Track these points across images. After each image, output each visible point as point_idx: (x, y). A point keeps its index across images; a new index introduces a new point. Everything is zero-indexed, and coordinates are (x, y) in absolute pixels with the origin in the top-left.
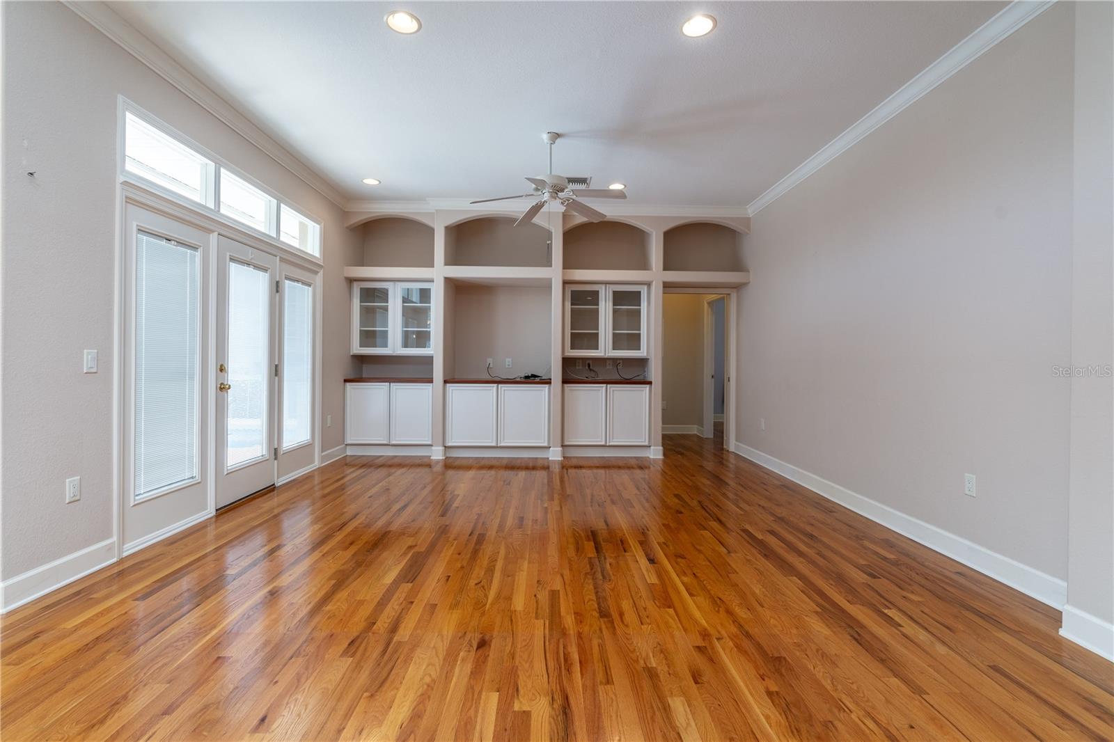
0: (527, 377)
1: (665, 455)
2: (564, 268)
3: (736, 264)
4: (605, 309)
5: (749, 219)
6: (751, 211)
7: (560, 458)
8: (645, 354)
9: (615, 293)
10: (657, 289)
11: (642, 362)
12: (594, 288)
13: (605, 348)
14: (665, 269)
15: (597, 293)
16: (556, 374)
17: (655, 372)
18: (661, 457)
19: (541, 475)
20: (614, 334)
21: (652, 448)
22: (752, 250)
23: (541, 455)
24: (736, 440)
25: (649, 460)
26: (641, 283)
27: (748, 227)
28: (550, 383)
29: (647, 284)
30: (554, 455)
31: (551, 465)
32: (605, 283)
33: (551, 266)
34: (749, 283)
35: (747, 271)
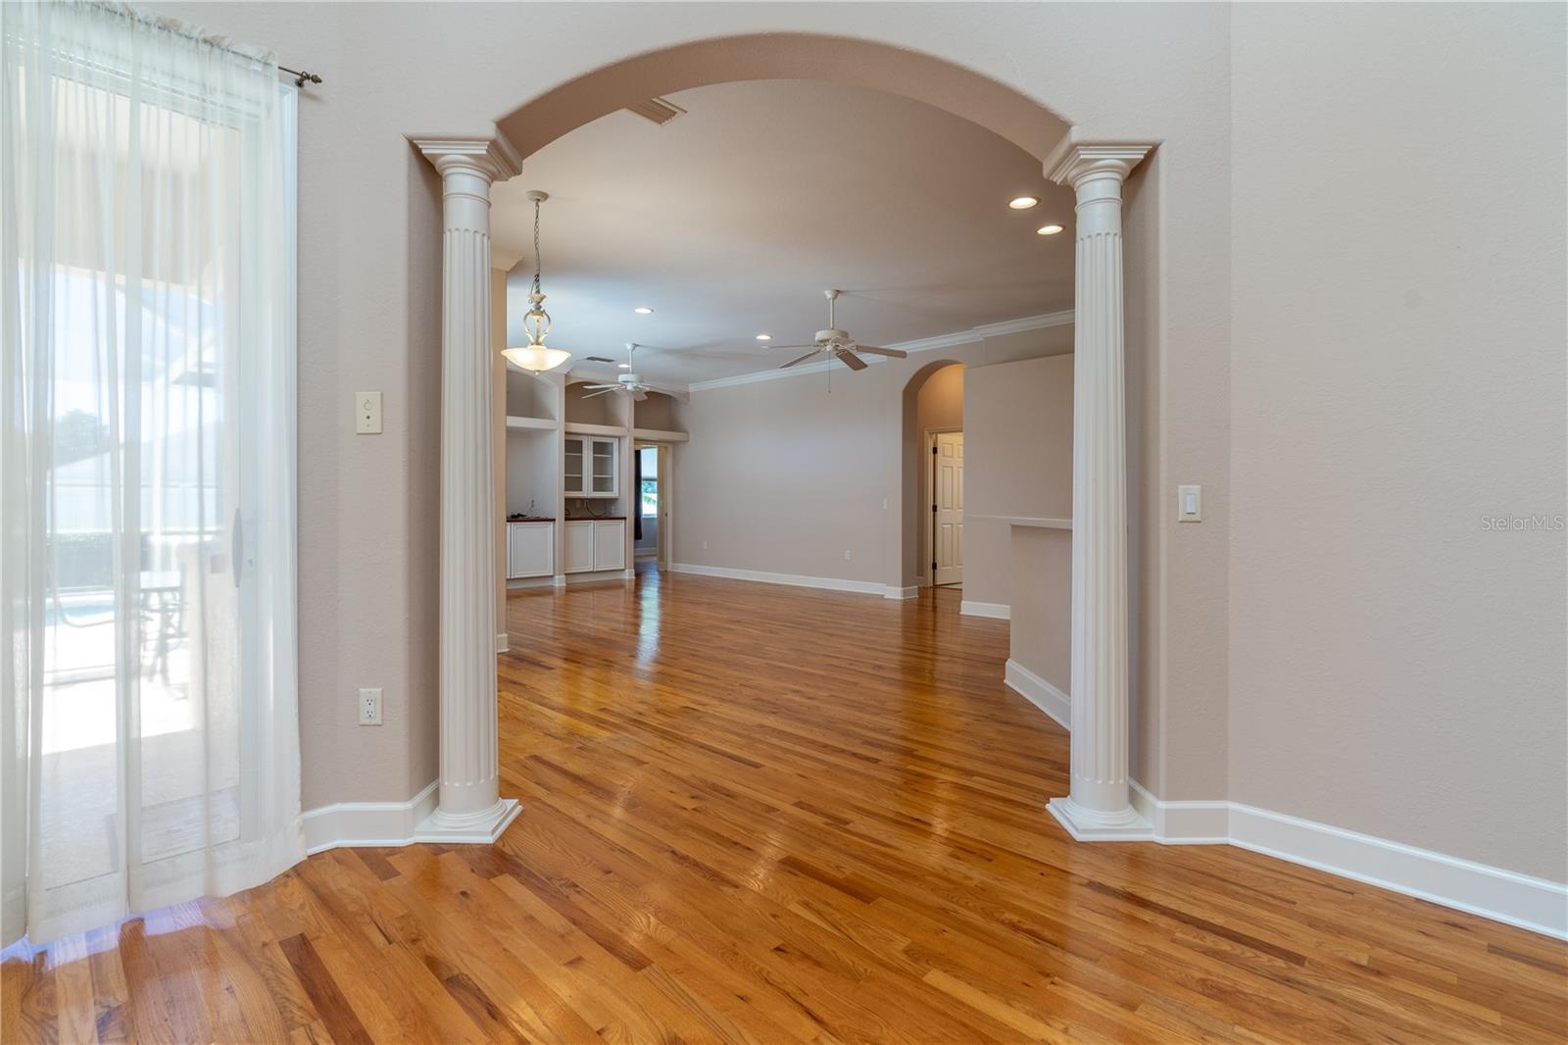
0: (515, 516)
1: (636, 575)
2: (566, 421)
3: (672, 426)
4: (588, 456)
5: (688, 393)
6: (692, 388)
7: (564, 585)
8: (617, 495)
9: (595, 443)
10: (628, 445)
11: (612, 501)
12: (580, 438)
13: (588, 491)
14: (636, 427)
15: (582, 442)
16: (559, 512)
17: (627, 508)
18: (633, 577)
19: (549, 600)
20: (593, 477)
21: (627, 570)
22: (687, 415)
23: (547, 583)
24: (674, 561)
25: (624, 580)
26: (615, 437)
27: (688, 399)
28: (554, 520)
29: (619, 438)
30: (559, 582)
31: (557, 591)
32: (588, 435)
33: (554, 419)
34: (688, 441)
35: (686, 432)
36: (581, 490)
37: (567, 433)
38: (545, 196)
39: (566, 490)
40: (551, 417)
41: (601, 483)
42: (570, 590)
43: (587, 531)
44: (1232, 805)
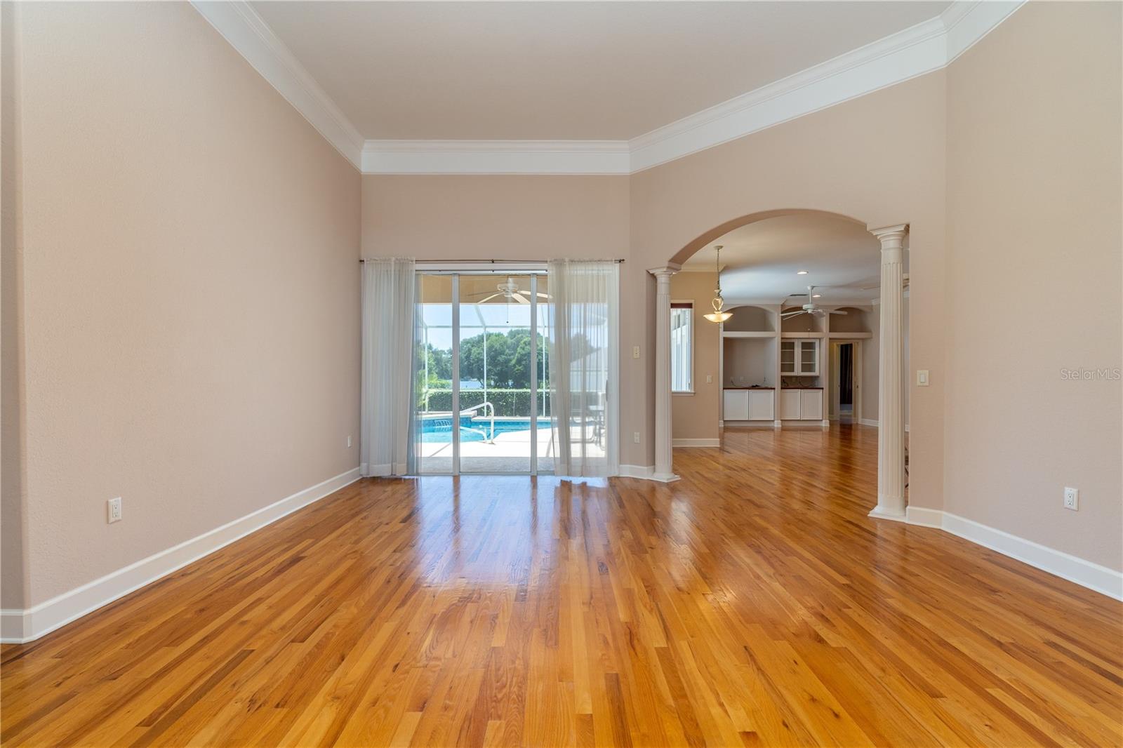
0: (753, 386)
1: (830, 424)
2: (782, 331)
3: (862, 328)
4: (798, 351)
5: (872, 306)
6: (873, 302)
7: (780, 426)
8: (818, 374)
9: (803, 343)
10: (825, 343)
11: (816, 378)
12: (792, 341)
13: (798, 372)
14: (829, 331)
15: (793, 343)
16: (777, 383)
17: (824, 382)
18: (828, 425)
19: (770, 434)
20: (802, 364)
21: (824, 421)
23: (771, 425)
24: (863, 417)
25: (822, 427)
26: (817, 338)
27: (872, 309)
28: (774, 389)
29: (820, 339)
30: (777, 424)
31: (776, 430)
32: (798, 338)
33: (774, 331)
34: (872, 338)
35: (870, 331)
36: (793, 371)
37: (782, 338)
38: (721, 247)
39: (782, 371)
40: (773, 330)
41: (808, 366)
42: (783, 429)
43: (795, 395)
44: (944, 513)
